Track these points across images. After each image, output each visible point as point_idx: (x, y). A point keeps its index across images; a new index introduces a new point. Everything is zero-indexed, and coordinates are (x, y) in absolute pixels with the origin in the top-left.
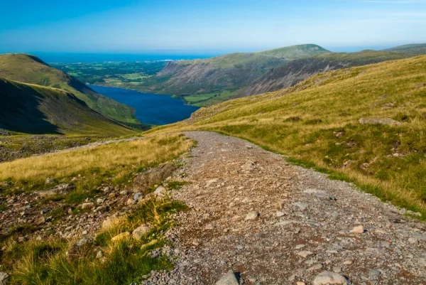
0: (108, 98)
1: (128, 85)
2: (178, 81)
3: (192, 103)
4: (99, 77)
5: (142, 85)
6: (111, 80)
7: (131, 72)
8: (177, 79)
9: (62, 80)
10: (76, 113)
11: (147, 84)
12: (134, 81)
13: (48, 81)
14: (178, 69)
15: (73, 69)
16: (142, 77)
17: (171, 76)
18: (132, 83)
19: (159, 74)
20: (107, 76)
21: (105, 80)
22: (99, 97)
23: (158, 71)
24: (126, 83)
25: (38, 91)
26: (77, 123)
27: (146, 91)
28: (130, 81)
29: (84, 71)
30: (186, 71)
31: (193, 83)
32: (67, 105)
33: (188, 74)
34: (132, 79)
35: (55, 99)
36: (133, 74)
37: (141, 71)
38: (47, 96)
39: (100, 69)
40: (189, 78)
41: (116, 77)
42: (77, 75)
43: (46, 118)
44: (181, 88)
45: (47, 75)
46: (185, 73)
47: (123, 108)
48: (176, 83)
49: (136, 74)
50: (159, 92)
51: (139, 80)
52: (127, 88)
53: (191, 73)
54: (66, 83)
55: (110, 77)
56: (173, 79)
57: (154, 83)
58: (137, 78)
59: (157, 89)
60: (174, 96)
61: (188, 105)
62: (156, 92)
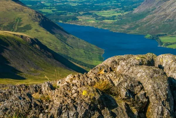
0: (77, 38)
1: (101, 23)
2: (155, 19)
3: (167, 44)
4: (72, 14)
5: (115, 24)
6: (84, 18)
7: (106, 9)
8: (155, 16)
9: (33, 20)
10: (34, 60)
11: (121, 22)
12: (108, 19)
13: (20, 21)
14: (157, 5)
15: (48, 4)
16: (116, 14)
17: (148, 12)
18: (106, 21)
19: (136, 11)
20: (81, 13)
21: (78, 17)
22: (68, 37)
23: (136, 7)
24: (99, 21)
25: (3, 40)
26: (33, 69)
27: (119, 30)
28: (104, 18)
29: (59, 8)
30: (164, 8)
31: (173, 21)
32: (27, 52)
33: (168, 11)
34: (107, 16)
35: (17, 46)
36: (108, 11)
37: (117, 6)
38: (11, 43)
39: (75, 5)
40: (168, 16)
41: (90, 14)
42: (52, 12)
43: (9, 63)
44: (157, 27)
45: (19, 15)
46: (165, 10)
47: (92, 50)
48: (152, 22)
49: (112, 11)
50: (132, 32)
51: (113, 18)
52: (99, 27)
53: (171, 9)
54: (37, 23)
55: (84, 14)
56: (149, 16)
57: (129, 22)
58: (111, 15)
59: (130, 28)
60: (148, 36)
61: (162, 46)
62: (129, 32)
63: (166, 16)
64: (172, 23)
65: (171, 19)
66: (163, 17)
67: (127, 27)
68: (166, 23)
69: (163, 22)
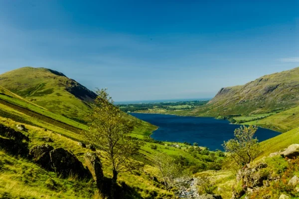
2: (228, 102)
3: (242, 122)
18: (177, 110)
20: (155, 107)
27: (187, 114)
33: (241, 94)
34: (179, 108)
44: (230, 109)
46: (238, 93)
48: (224, 105)
53: (245, 91)
59: (200, 112)
60: (219, 117)
61: (235, 124)
62: (198, 115)
63: (240, 97)
64: (247, 104)
65: (246, 101)
66: (236, 99)
67: (196, 110)
68: (240, 105)
69: (237, 104)
